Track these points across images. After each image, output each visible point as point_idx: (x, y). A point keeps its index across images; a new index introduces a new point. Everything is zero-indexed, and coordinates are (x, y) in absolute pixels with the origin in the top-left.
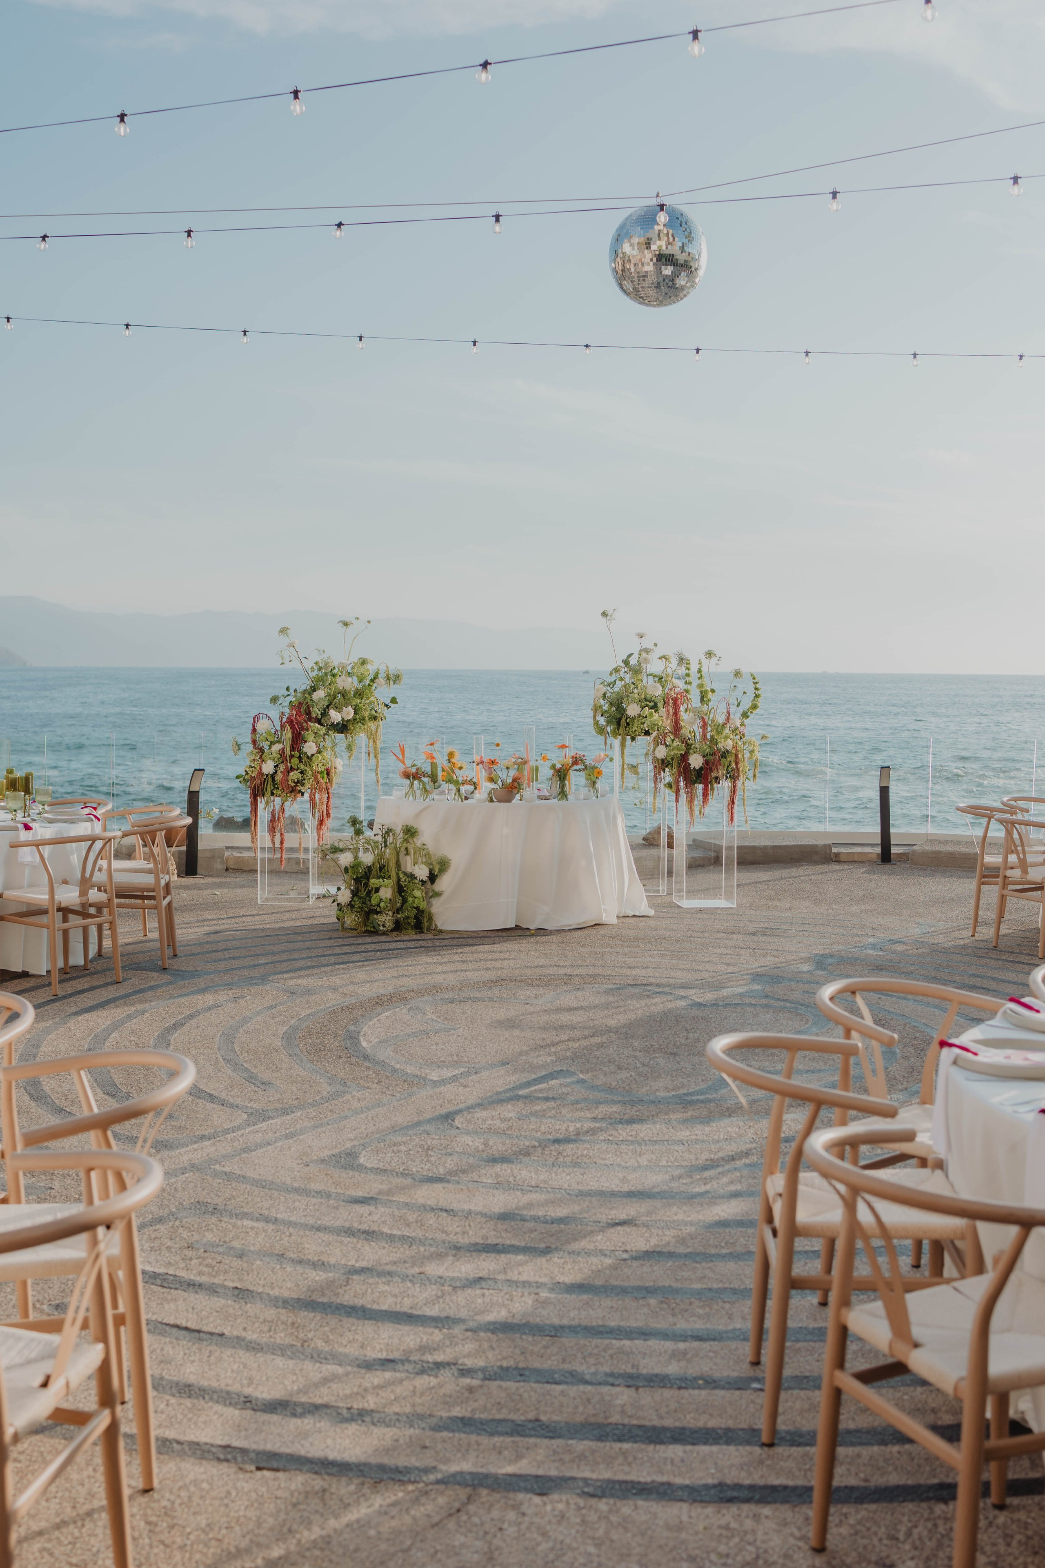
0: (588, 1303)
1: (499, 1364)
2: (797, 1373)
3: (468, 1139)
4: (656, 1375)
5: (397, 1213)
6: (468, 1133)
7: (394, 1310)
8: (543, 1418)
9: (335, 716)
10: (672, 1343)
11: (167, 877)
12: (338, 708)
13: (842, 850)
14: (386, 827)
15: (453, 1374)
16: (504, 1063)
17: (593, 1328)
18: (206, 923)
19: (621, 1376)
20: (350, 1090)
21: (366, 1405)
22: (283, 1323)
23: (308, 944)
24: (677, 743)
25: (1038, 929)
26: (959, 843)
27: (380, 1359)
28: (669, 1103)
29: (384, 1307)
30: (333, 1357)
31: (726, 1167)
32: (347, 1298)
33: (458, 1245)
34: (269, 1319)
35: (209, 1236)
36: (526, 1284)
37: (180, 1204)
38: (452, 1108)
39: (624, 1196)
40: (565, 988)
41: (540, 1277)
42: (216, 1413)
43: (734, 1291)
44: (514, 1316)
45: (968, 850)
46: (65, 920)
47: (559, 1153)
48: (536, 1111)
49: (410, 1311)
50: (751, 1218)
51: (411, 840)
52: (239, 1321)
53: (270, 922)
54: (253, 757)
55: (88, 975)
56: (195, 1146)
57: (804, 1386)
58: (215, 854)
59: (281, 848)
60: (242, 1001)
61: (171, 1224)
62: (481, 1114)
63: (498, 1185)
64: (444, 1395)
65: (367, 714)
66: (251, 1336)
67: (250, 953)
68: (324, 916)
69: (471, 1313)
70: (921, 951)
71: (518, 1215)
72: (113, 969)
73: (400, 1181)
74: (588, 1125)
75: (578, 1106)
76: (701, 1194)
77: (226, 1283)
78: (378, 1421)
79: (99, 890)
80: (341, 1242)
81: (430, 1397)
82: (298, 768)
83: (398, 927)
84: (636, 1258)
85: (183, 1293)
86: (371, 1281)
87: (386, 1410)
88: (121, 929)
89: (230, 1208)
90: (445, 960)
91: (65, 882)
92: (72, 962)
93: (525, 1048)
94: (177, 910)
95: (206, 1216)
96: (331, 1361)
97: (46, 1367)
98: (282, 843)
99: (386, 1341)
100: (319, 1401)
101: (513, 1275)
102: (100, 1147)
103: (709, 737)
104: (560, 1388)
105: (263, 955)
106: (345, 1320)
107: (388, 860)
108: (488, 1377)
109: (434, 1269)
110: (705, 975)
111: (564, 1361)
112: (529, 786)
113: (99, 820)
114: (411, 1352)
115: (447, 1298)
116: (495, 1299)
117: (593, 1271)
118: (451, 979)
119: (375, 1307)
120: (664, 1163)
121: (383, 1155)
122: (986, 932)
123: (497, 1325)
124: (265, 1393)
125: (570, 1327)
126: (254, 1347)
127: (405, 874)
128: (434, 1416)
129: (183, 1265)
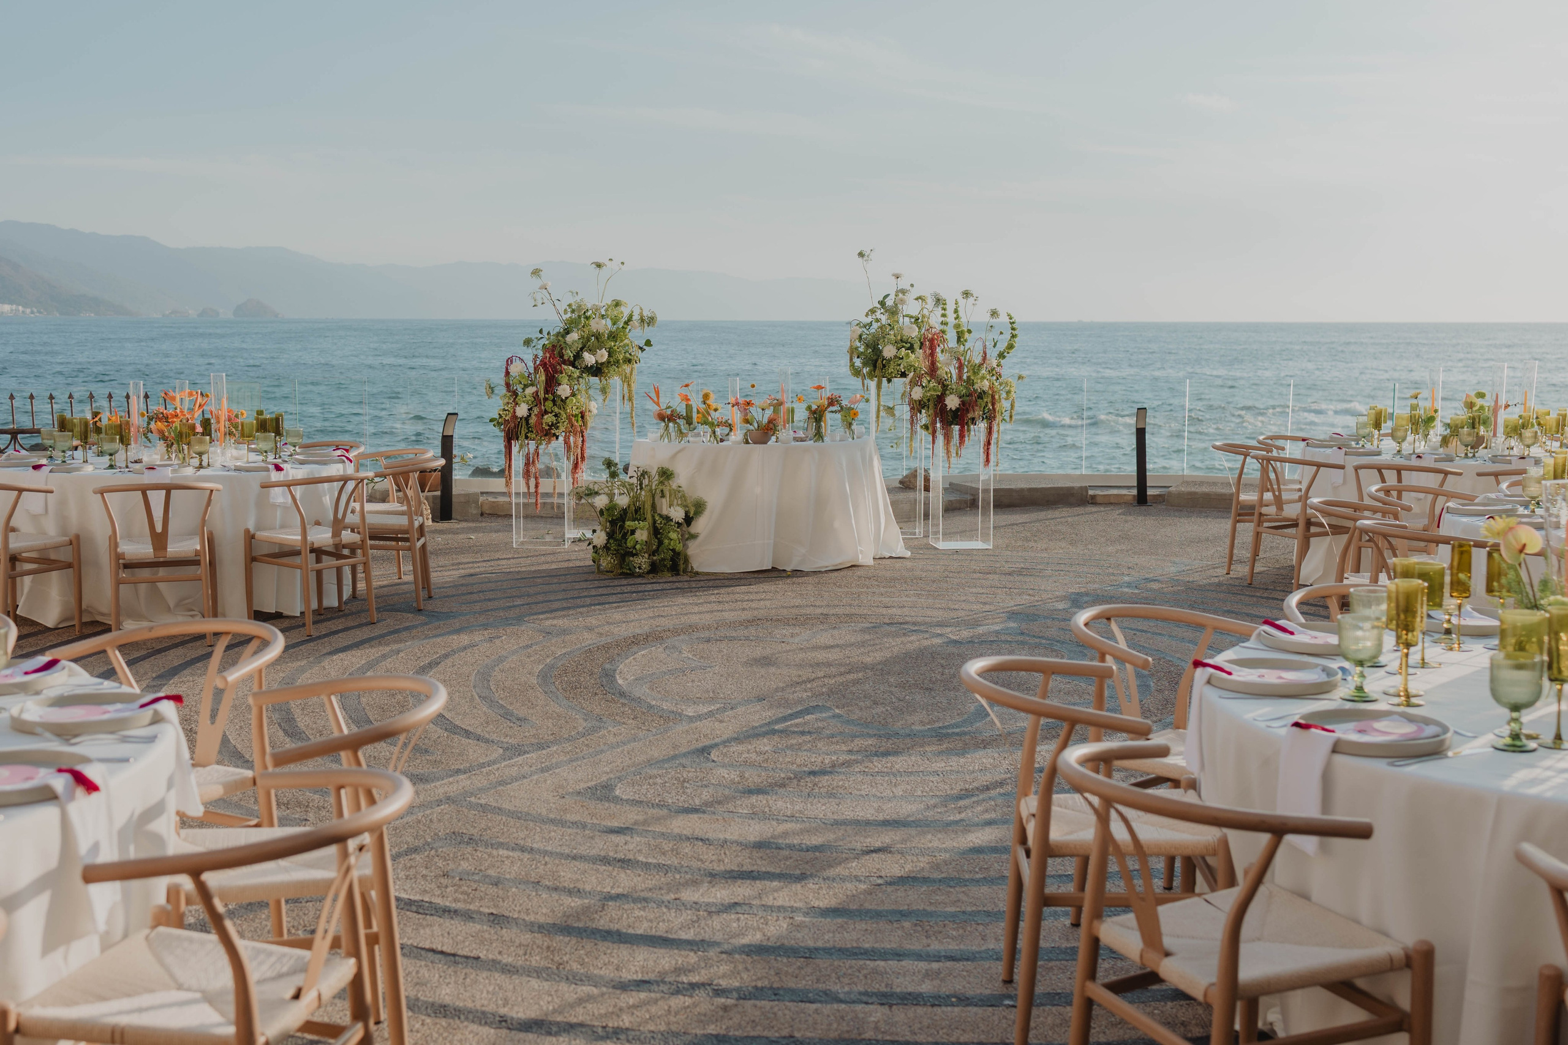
0: (842, 926)
1: (754, 984)
2: (1049, 990)
3: (724, 772)
4: (910, 994)
5: (652, 842)
6: (724, 766)
7: (650, 934)
8: (797, 1035)
9: (589, 359)
10: (926, 963)
11: (420, 519)
12: (592, 351)
13: (1099, 492)
14: (641, 470)
15: (708, 994)
16: (760, 699)
17: (847, 950)
18: (461, 566)
19: (874, 994)
20: (605, 726)
21: (621, 1023)
22: (538, 947)
23: (563, 586)
24: (933, 384)
25: (1293, 567)
26: (1215, 484)
27: (636, 981)
28: (924, 736)
29: (640, 932)
30: (590, 979)
31: (981, 797)
32: (603, 922)
33: (713, 872)
34: (525, 943)
35: (465, 865)
36: (780, 908)
37: (435, 834)
38: (708, 743)
39: (879, 825)
40: (821, 627)
41: (795, 902)
42: (471, 1032)
43: (988, 914)
44: (768, 939)
45: (1223, 491)
46: (318, 561)
47: (815, 785)
48: (792, 745)
49: (665, 935)
50: (1005, 844)
51: (666, 483)
52: (494, 945)
53: (525, 565)
54: (506, 400)
55: (342, 616)
56: (451, 779)
57: (1055, 1002)
58: (470, 499)
59: (536, 492)
60: (497, 641)
61: (426, 854)
62: (735, 748)
63: (753, 815)
64: (699, 1013)
65: (621, 357)
66: (507, 959)
67: (506, 595)
68: (580, 560)
69: (726, 937)
70: (1175, 588)
71: (774, 843)
72: (368, 611)
73: (655, 811)
74: (843, 757)
75: (834, 740)
76: (956, 822)
77: (481, 909)
78: (633, 1039)
79: (353, 531)
80: (597, 870)
81: (685, 1016)
82: (552, 412)
83: (654, 569)
84: (890, 884)
85: (439, 919)
86: (626, 907)
87: (641, 1028)
88: (375, 572)
89: (485, 838)
90: (701, 601)
91: (318, 523)
92: (326, 603)
93: (781, 685)
94: (431, 553)
95: (461, 846)
96: (587, 983)
97: (298, 980)
98: (537, 486)
99: (641, 963)
100: (574, 1020)
101: (769, 901)
102: (350, 764)
103: (965, 377)
104: (814, 1006)
105: (519, 597)
106: (600, 944)
107: (644, 502)
108: (742, 996)
109: (689, 895)
110: (961, 614)
111: (818, 981)
112: (785, 428)
113: (351, 461)
114: (666, 973)
115: (703, 923)
116: (751, 923)
117: (847, 896)
118: (707, 619)
119: (631, 931)
120: (919, 793)
121: (639, 788)
122: (1241, 570)
123: (752, 948)
124: (520, 1012)
125: (824, 949)
126: (509, 970)
127: (661, 516)
128: (688, 1034)
129: (439, 892)
